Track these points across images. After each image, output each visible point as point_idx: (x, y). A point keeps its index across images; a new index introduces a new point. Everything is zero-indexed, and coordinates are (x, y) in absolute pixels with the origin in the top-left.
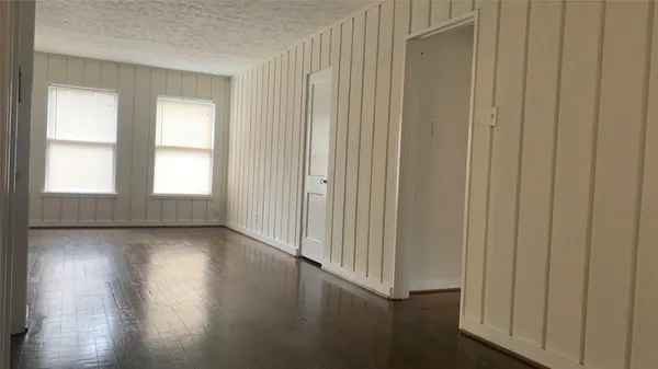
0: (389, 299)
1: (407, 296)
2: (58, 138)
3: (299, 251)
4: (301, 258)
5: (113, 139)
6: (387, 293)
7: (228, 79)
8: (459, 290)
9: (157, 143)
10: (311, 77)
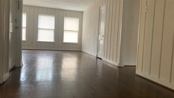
0: (118, 67)
1: (123, 66)
2: (41, 28)
3: (97, 56)
4: (97, 58)
5: (54, 28)
6: (117, 65)
7: (82, 12)
8: (136, 66)
9: (64, 29)
10: (101, 8)
